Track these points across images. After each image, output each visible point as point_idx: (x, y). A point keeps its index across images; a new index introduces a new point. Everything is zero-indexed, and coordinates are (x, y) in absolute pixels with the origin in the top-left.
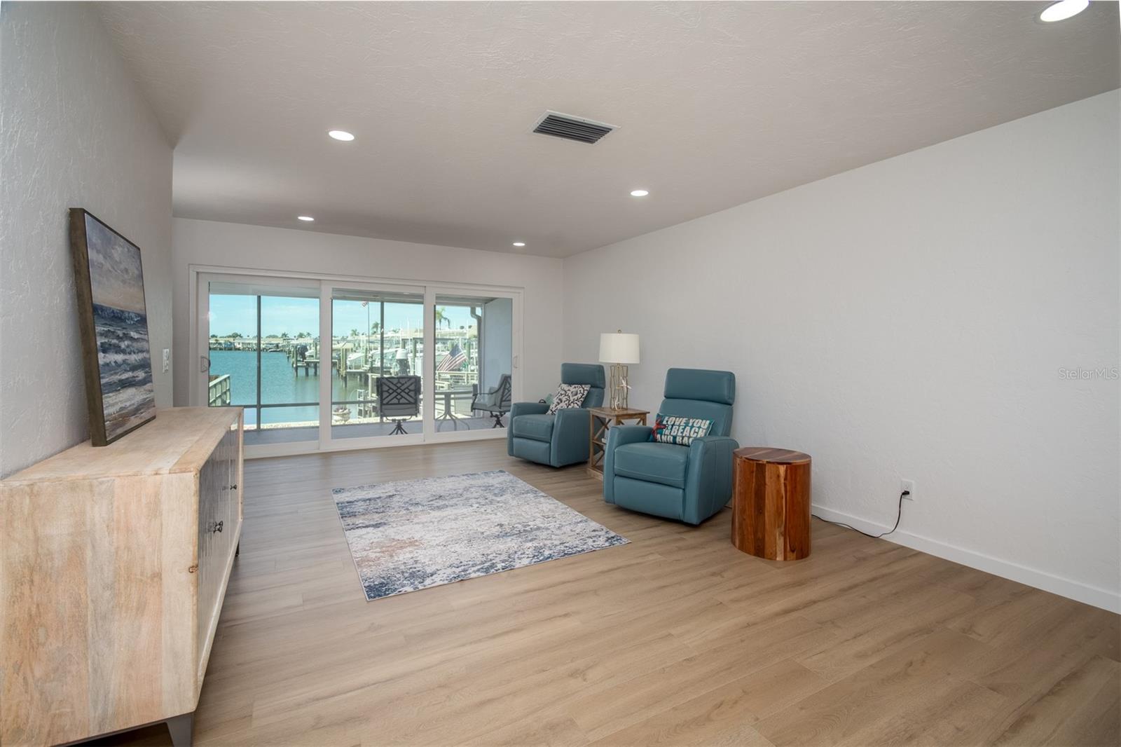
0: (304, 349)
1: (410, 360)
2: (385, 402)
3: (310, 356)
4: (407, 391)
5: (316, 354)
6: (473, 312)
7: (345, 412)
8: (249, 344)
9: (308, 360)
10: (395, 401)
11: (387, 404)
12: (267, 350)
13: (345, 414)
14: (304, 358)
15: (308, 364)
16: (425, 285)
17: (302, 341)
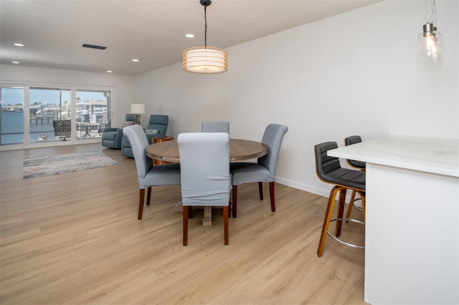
0: (36, 110)
1: (90, 115)
2: (57, 130)
3: (38, 114)
4: (67, 126)
5: (42, 113)
6: (105, 95)
7: (45, 136)
8: (5, 108)
9: (38, 116)
10: (62, 130)
11: (58, 131)
12: (15, 111)
13: (45, 137)
14: (35, 114)
15: (38, 118)
16: (71, 85)
17: (35, 107)
